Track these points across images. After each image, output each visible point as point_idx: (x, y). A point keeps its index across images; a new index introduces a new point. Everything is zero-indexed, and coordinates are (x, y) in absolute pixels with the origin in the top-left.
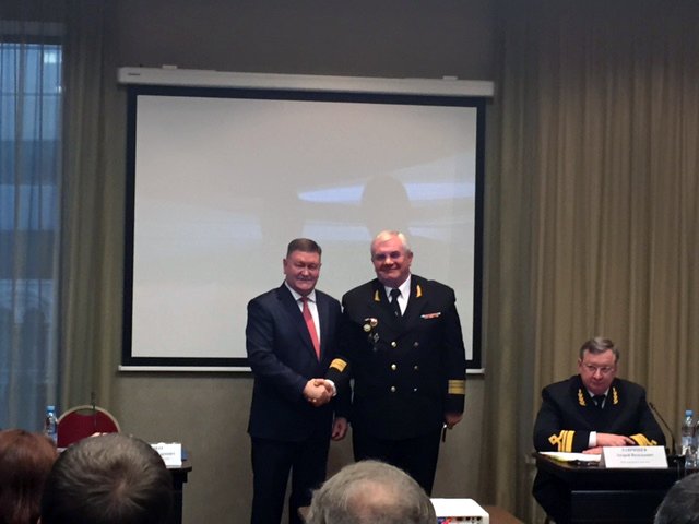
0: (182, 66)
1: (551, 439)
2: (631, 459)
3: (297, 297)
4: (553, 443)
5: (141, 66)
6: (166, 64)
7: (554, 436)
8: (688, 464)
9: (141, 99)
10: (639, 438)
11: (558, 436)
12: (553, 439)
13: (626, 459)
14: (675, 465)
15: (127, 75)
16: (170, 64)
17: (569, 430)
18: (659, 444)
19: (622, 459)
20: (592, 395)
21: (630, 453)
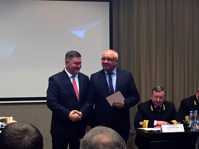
3: (70, 75)
4: (141, 124)
7: (141, 122)
10: (174, 121)
11: (143, 122)
12: (141, 123)
17: (146, 120)
19: (168, 129)
20: (156, 107)
21: (171, 127)
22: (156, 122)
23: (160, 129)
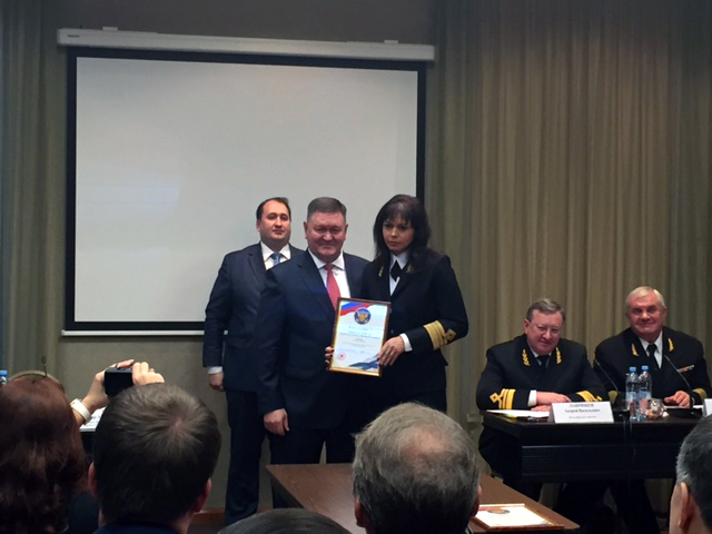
0: (123, 28)
1: (492, 397)
2: (578, 414)
3: (319, 264)
4: (494, 401)
5: (81, 27)
6: (106, 26)
7: (495, 395)
8: (632, 418)
9: (81, 61)
10: (584, 394)
11: (499, 394)
12: (495, 397)
13: (575, 414)
14: (621, 419)
15: (66, 37)
16: (110, 25)
17: (509, 388)
18: (604, 400)
19: (570, 414)
20: (536, 355)
21: (578, 408)
22: (534, 396)
23: (546, 414)
